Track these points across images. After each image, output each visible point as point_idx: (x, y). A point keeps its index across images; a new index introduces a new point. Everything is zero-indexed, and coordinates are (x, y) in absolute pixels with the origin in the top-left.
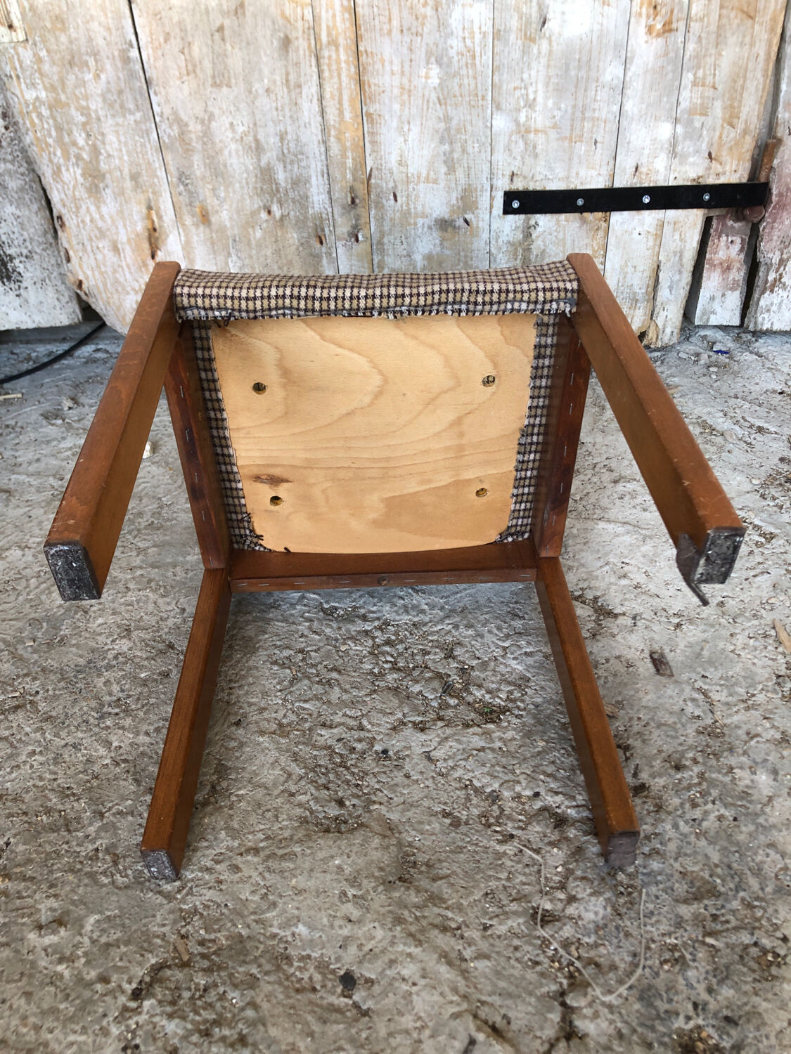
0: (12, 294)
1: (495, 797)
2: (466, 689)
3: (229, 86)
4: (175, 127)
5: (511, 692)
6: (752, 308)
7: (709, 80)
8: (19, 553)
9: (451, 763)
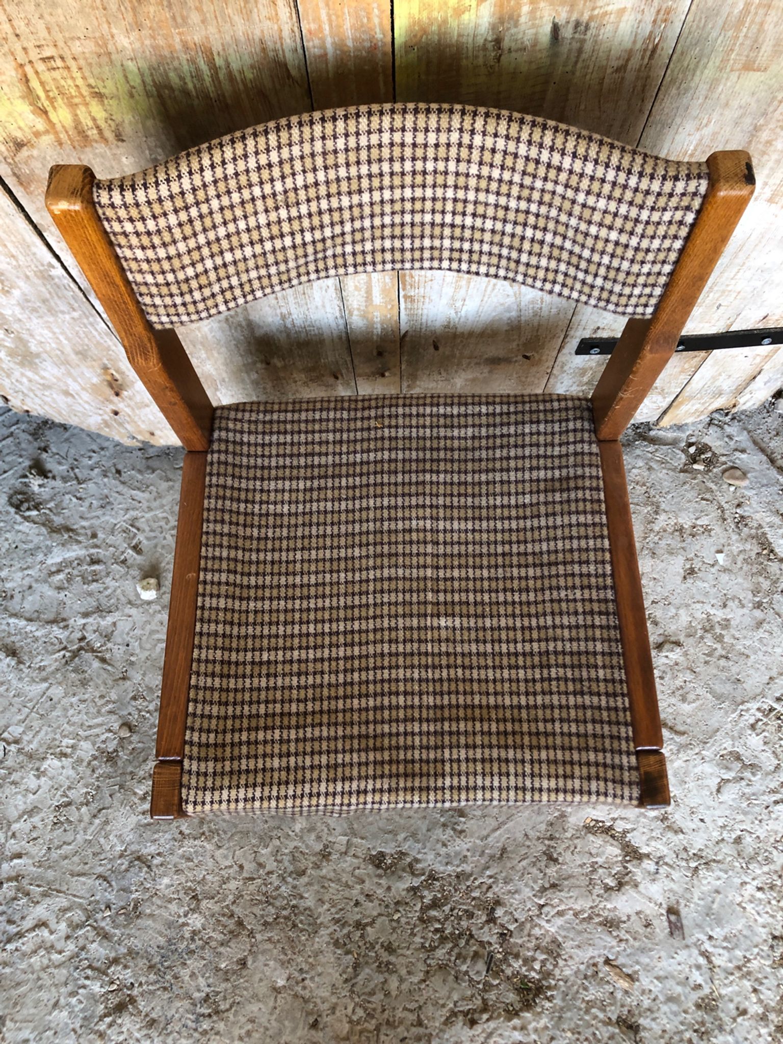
2: (505, 960)
5: (543, 962)
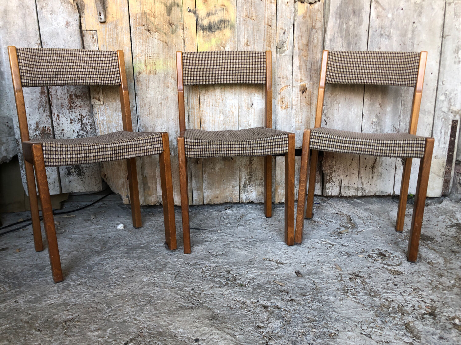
0: (80, 180)
1: (244, 303)
2: (234, 281)
3: (162, 118)
4: (144, 129)
5: (249, 281)
6: (324, 188)
7: (300, 121)
8: (77, 253)
9: (229, 295)
